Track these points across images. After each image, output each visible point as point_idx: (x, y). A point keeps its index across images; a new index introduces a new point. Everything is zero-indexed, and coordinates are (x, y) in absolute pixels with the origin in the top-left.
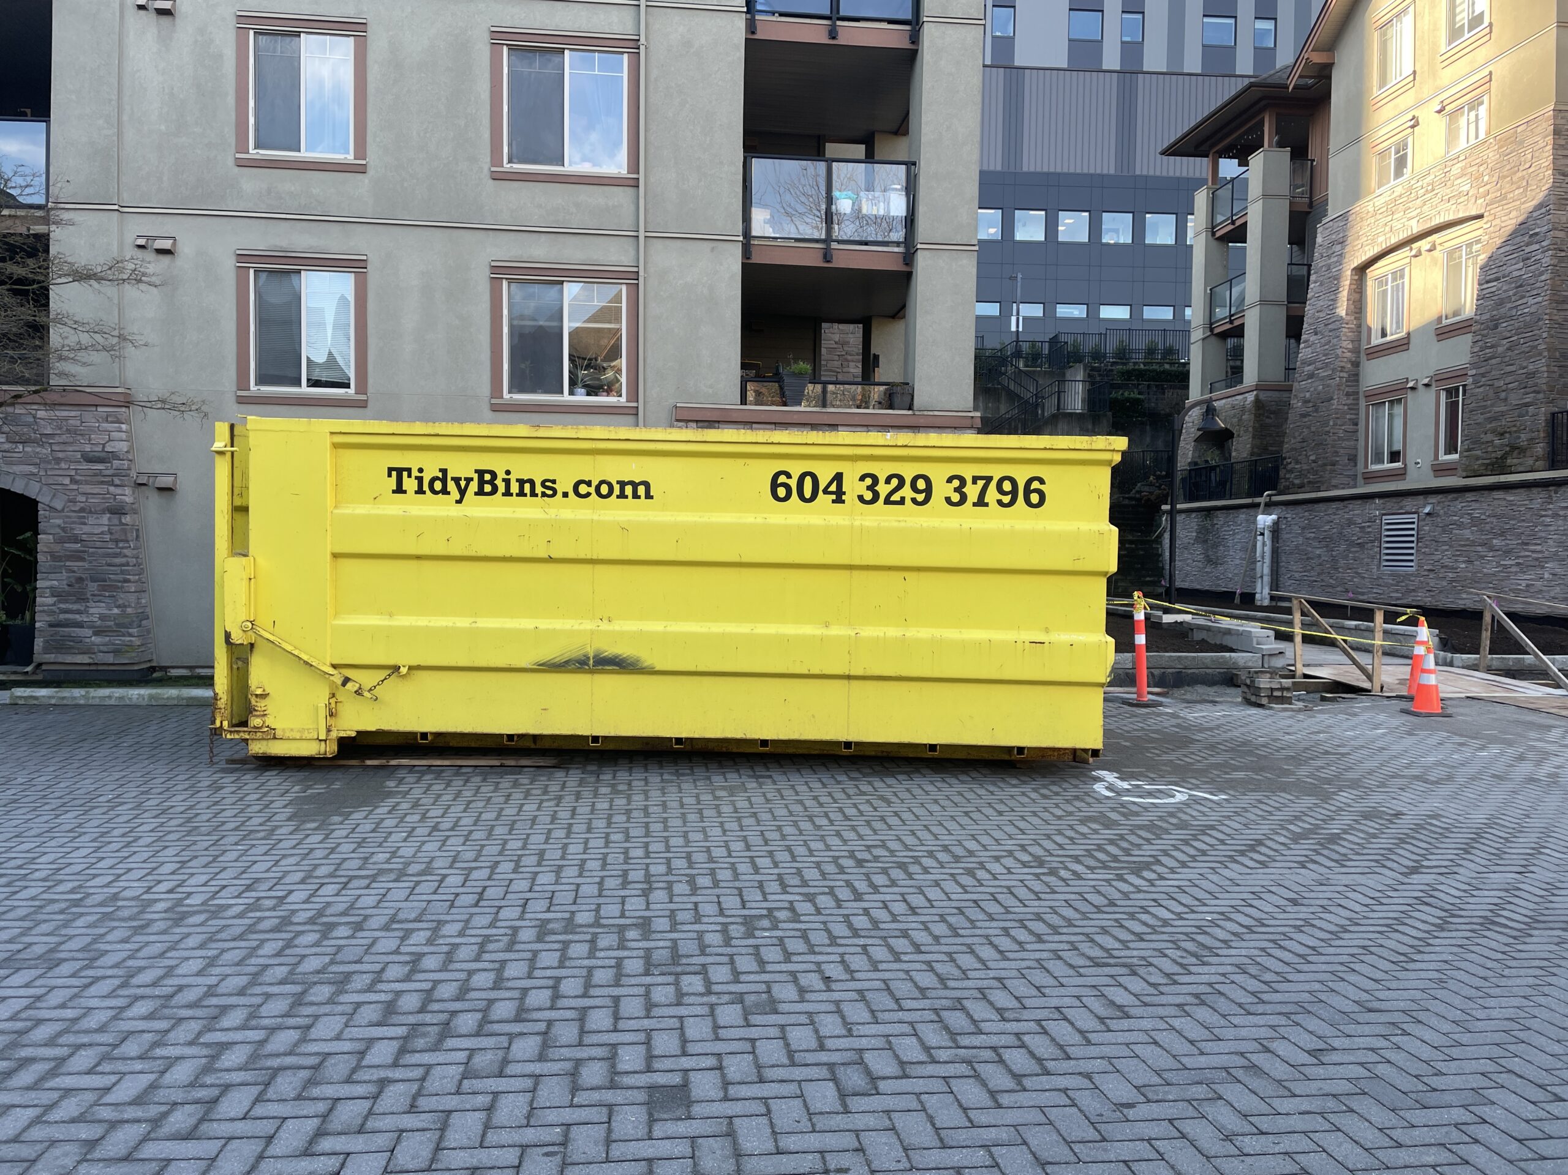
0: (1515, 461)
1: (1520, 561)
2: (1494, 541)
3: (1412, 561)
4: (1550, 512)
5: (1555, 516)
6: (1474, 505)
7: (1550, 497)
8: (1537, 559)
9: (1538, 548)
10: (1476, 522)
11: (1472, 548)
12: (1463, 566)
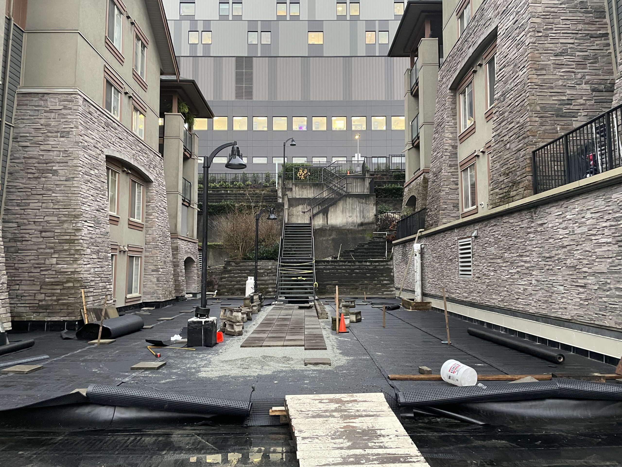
0: (515, 193)
1: (520, 270)
2: (506, 254)
3: (470, 271)
4: (532, 230)
5: (536, 232)
6: (496, 228)
7: (532, 217)
8: (527, 268)
9: (528, 258)
10: (497, 241)
11: (495, 261)
12: (492, 274)
